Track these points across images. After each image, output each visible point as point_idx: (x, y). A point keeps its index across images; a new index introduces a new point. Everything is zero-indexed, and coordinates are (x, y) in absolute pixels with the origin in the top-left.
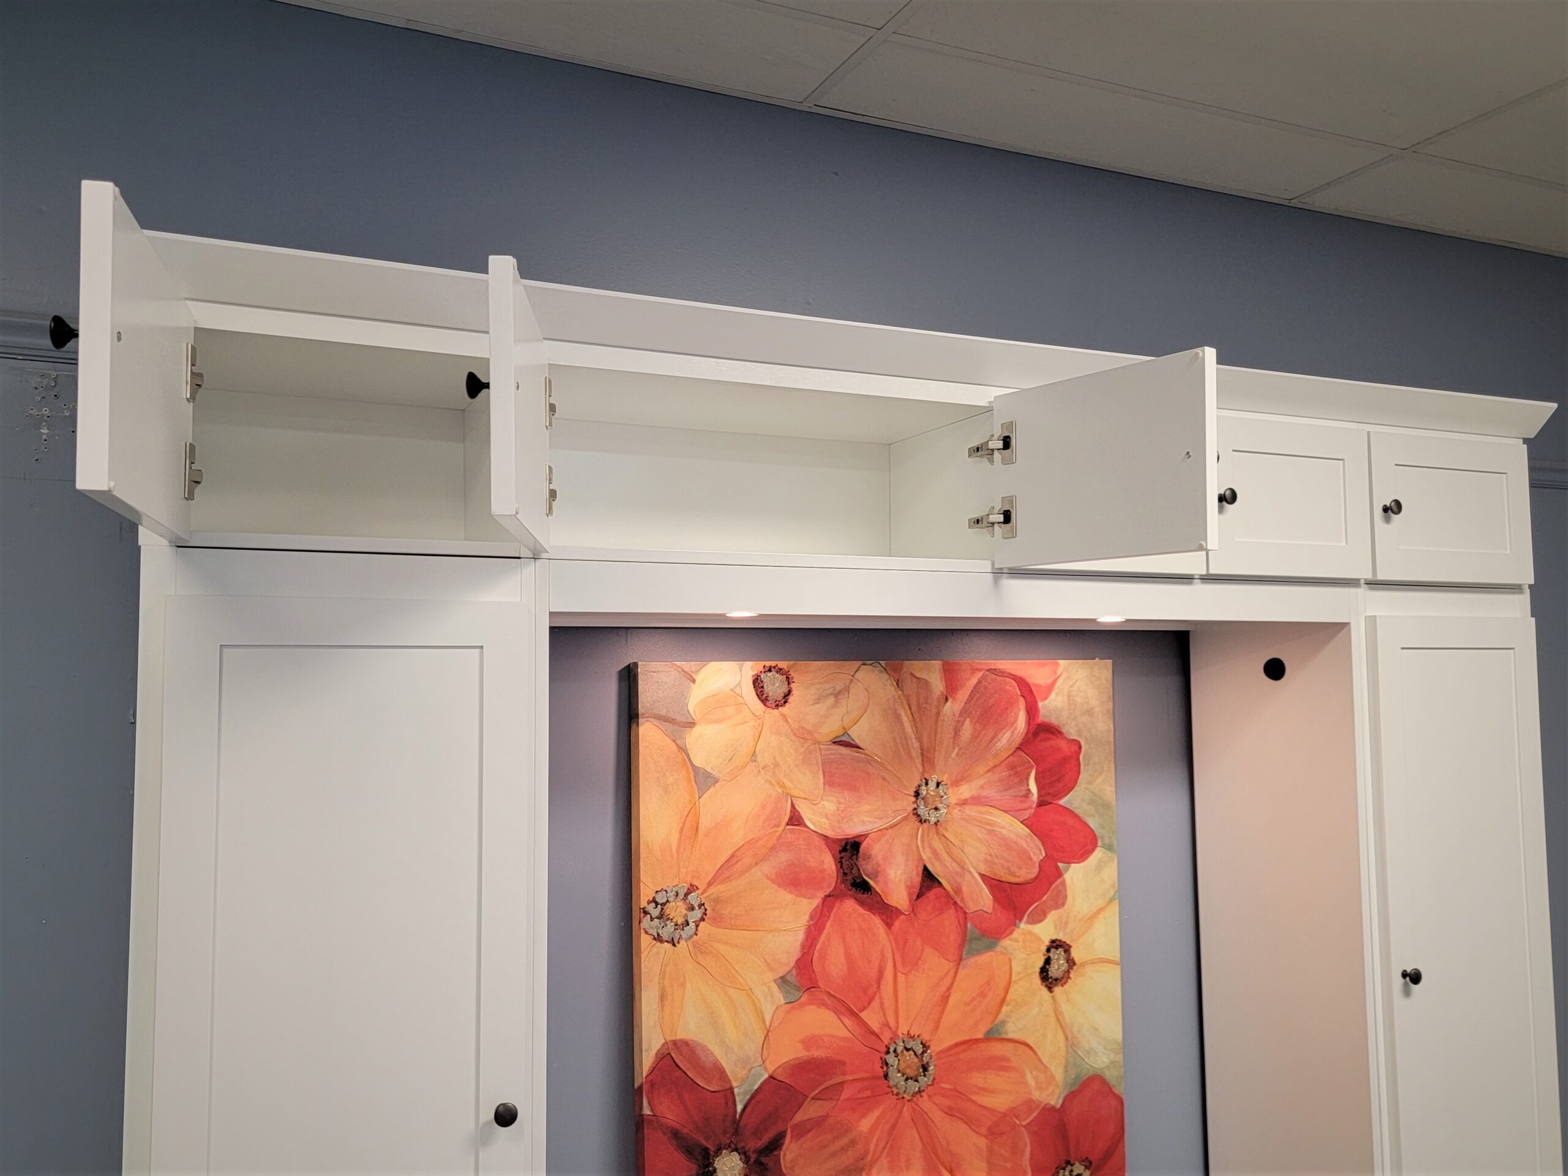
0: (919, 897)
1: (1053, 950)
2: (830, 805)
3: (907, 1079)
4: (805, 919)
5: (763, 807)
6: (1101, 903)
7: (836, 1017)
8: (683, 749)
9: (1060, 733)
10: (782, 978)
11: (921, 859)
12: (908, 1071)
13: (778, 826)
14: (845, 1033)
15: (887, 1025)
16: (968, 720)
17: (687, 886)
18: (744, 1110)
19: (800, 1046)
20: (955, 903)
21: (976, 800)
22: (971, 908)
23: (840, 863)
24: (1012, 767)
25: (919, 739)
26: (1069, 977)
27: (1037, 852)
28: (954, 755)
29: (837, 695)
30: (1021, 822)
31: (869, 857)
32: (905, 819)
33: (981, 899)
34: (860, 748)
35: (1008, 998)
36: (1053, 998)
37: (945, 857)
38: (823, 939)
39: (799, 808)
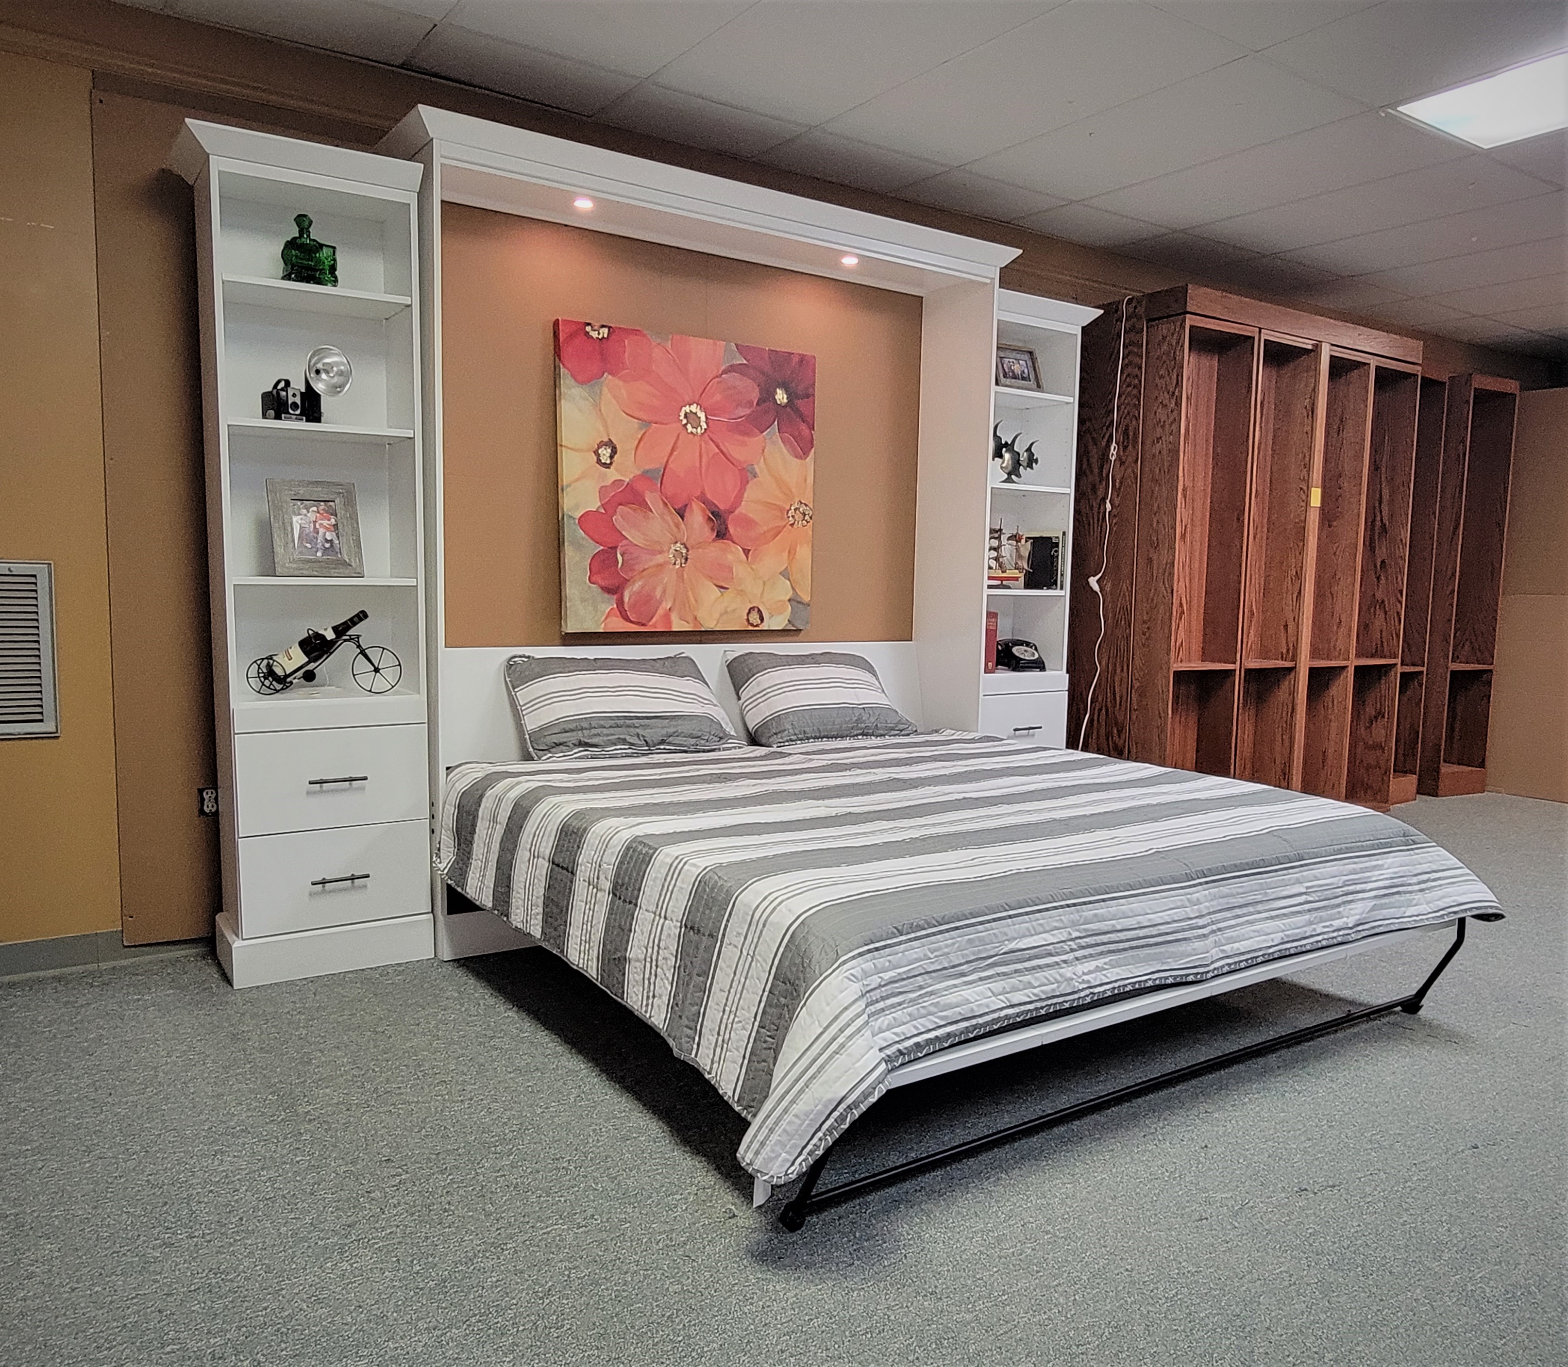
0: (686, 505)
1: (608, 462)
2: (730, 557)
3: (696, 414)
4: (743, 503)
5: (760, 559)
6: (577, 485)
7: (729, 452)
8: (793, 589)
9: (602, 588)
10: (755, 477)
11: (685, 525)
12: (694, 416)
13: (755, 550)
14: (727, 444)
15: (705, 443)
16: (658, 597)
17: (795, 526)
18: (774, 421)
19: (748, 443)
20: (667, 498)
21: (654, 553)
22: (657, 495)
23: (726, 528)
24: (633, 570)
25: (684, 587)
26: (599, 444)
27: (617, 519)
28: (666, 579)
29: (726, 612)
30: (627, 538)
31: (712, 529)
32: (692, 547)
33: (651, 497)
34: (716, 586)
35: (636, 442)
36: (608, 435)
37: (672, 524)
38: (736, 492)
39: (744, 557)
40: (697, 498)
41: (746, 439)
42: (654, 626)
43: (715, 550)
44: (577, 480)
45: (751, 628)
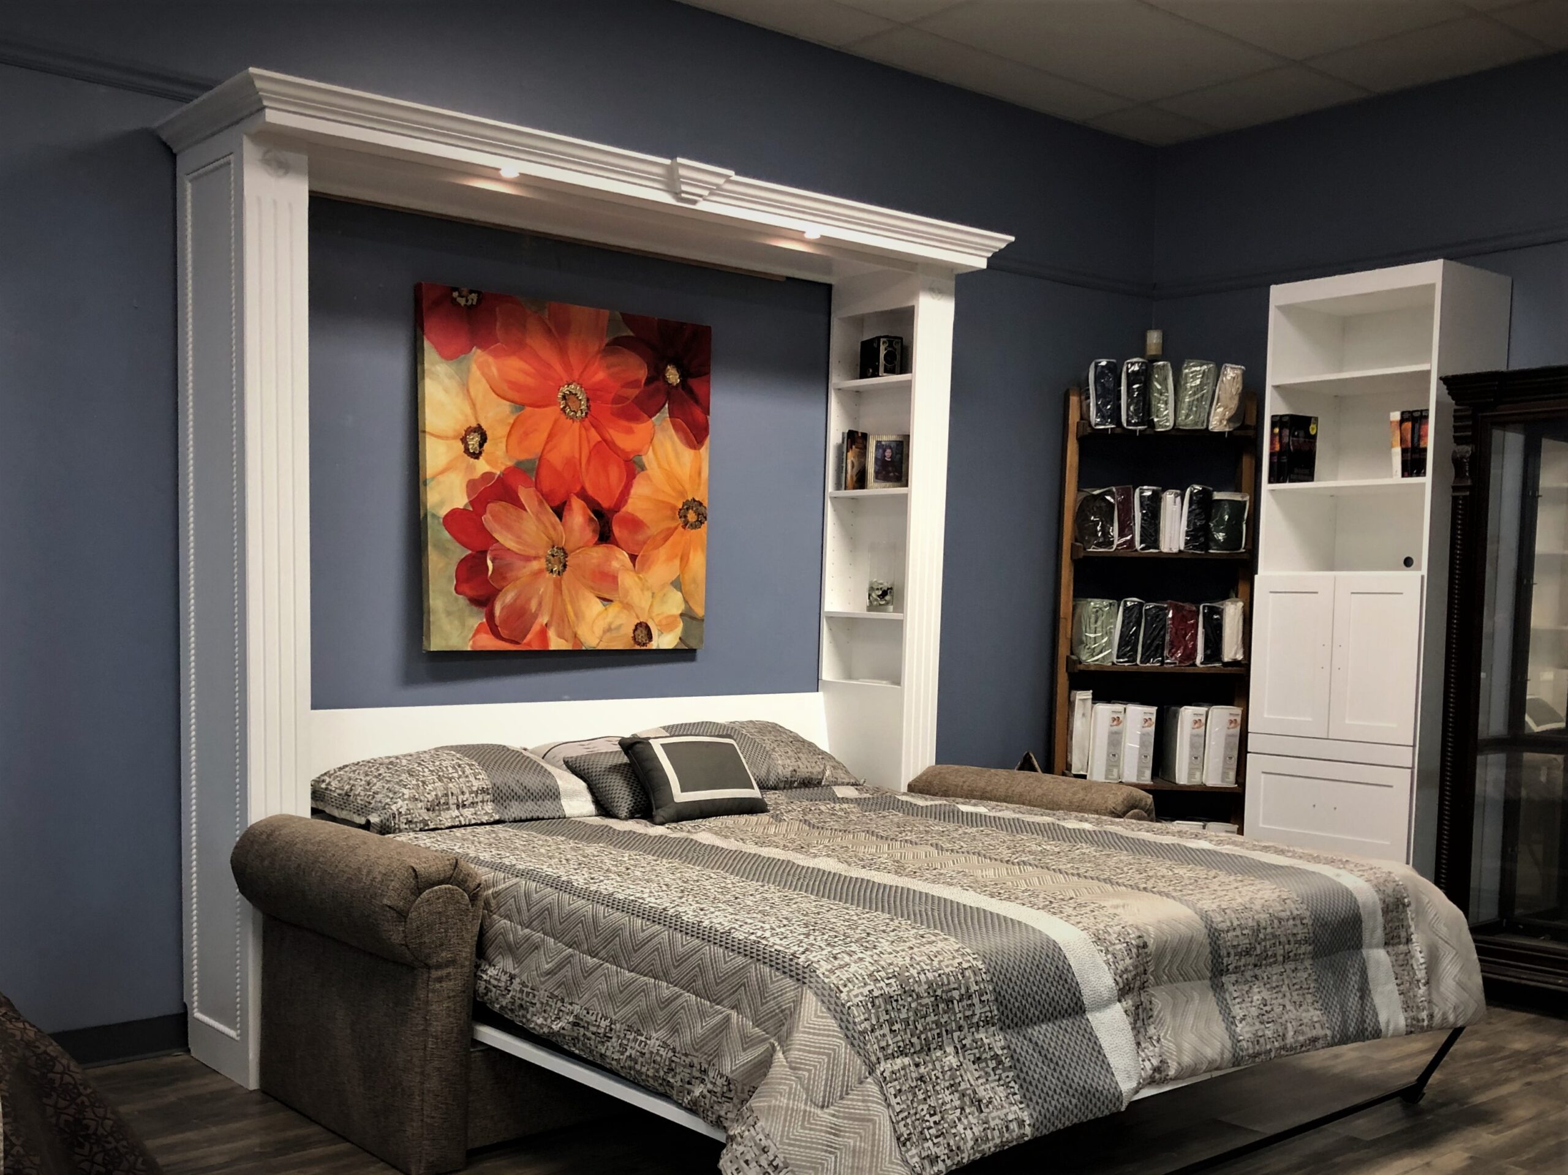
0: (565, 503)
1: (477, 451)
2: (615, 564)
3: (576, 394)
4: (630, 501)
5: (649, 568)
6: (441, 478)
7: (614, 439)
8: (686, 602)
9: (471, 600)
10: (643, 470)
11: (563, 526)
12: (575, 399)
13: (642, 556)
14: (611, 431)
15: (587, 430)
16: (533, 611)
17: (688, 528)
18: (664, 405)
19: (635, 430)
20: (542, 495)
21: (528, 559)
22: (532, 491)
23: (611, 531)
24: (504, 578)
25: (563, 600)
26: (466, 431)
27: (487, 519)
28: (542, 590)
29: (609, 629)
30: (497, 541)
31: (594, 531)
32: (572, 552)
33: (525, 494)
34: (599, 598)
35: (508, 429)
36: (477, 419)
37: (548, 525)
38: (621, 489)
39: (631, 564)
40: (579, 495)
41: (633, 425)
42: (529, 644)
43: (598, 553)
44: (442, 472)
45: (637, 647)
